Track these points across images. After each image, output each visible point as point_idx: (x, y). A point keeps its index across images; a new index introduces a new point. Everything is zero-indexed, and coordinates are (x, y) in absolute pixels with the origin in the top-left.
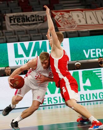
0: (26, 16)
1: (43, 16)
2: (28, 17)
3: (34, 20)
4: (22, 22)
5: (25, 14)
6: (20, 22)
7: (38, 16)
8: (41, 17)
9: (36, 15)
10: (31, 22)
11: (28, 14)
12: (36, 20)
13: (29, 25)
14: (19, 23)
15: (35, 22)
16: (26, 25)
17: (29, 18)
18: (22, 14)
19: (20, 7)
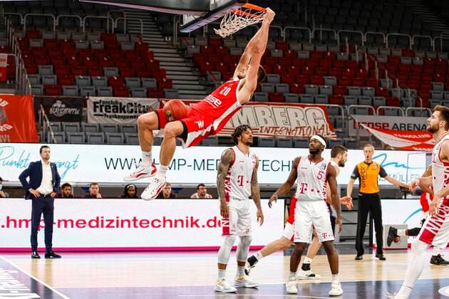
0: (121, 104)
1: (147, 106)
2: (123, 104)
3: (132, 111)
4: (113, 112)
5: (119, 99)
6: (110, 112)
7: (139, 105)
8: (144, 107)
9: (135, 104)
10: (127, 114)
11: (125, 101)
12: (136, 112)
13: (124, 117)
14: (108, 114)
15: (133, 114)
16: (119, 117)
17: (125, 106)
18: (114, 99)
19: (110, 88)
